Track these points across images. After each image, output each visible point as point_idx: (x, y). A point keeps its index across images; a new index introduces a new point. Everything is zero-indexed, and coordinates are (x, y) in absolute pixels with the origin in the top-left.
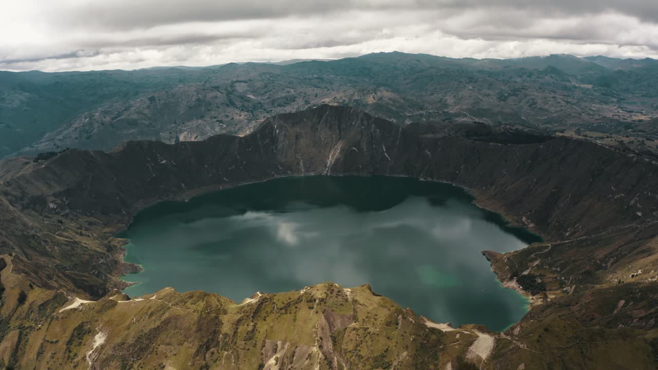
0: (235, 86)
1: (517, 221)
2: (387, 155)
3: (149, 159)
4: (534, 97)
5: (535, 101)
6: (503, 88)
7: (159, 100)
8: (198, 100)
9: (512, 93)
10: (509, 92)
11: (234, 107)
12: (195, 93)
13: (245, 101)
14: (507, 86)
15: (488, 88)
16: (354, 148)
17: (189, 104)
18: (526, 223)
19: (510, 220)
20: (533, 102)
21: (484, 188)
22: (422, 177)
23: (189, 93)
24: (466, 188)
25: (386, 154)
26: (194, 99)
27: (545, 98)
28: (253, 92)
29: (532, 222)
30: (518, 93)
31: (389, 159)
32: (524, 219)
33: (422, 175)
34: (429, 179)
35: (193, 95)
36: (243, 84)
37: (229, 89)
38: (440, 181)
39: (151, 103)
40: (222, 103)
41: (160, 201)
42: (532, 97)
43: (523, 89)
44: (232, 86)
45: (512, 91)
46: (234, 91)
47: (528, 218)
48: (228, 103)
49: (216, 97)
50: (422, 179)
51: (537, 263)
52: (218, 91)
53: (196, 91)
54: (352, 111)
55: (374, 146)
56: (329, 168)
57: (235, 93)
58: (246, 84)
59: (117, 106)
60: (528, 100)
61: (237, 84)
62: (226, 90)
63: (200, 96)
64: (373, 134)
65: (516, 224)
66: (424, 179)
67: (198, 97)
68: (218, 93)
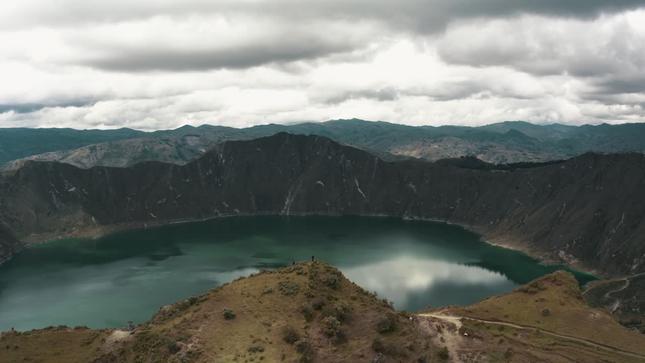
0: (186, 140)
1: (552, 257)
2: (360, 191)
3: (53, 185)
4: (503, 154)
5: (505, 158)
6: (470, 147)
7: (101, 149)
8: (144, 151)
9: (480, 151)
10: (476, 150)
11: (184, 160)
12: (142, 144)
13: (196, 154)
14: (473, 145)
15: (454, 147)
16: (319, 182)
17: (133, 155)
18: (565, 258)
19: (541, 257)
20: (503, 159)
21: (492, 223)
22: (407, 215)
23: (134, 144)
24: (466, 226)
25: (359, 189)
26: (139, 150)
27: (516, 155)
28: (206, 146)
29: (576, 256)
30: (485, 150)
31: (364, 195)
32: (562, 253)
33: (406, 212)
34: (416, 218)
35: (139, 147)
36: (194, 138)
37: (180, 142)
38: (430, 220)
39: (91, 152)
40: (171, 156)
41: (60, 238)
42: (500, 155)
43: (490, 147)
44: (183, 140)
45: (479, 149)
46: (184, 144)
47: (567, 253)
48: (177, 155)
49: (164, 149)
50: (407, 218)
51: (616, 306)
52: (168, 144)
53: (142, 143)
54: (316, 139)
55: (344, 180)
56: (287, 206)
57: (186, 146)
58: (198, 138)
59: (54, 155)
60: (498, 157)
61: (189, 138)
62: (176, 143)
63: (146, 147)
64: (343, 165)
65: (551, 261)
66: (410, 217)
67: (145, 148)
68: (168, 146)
